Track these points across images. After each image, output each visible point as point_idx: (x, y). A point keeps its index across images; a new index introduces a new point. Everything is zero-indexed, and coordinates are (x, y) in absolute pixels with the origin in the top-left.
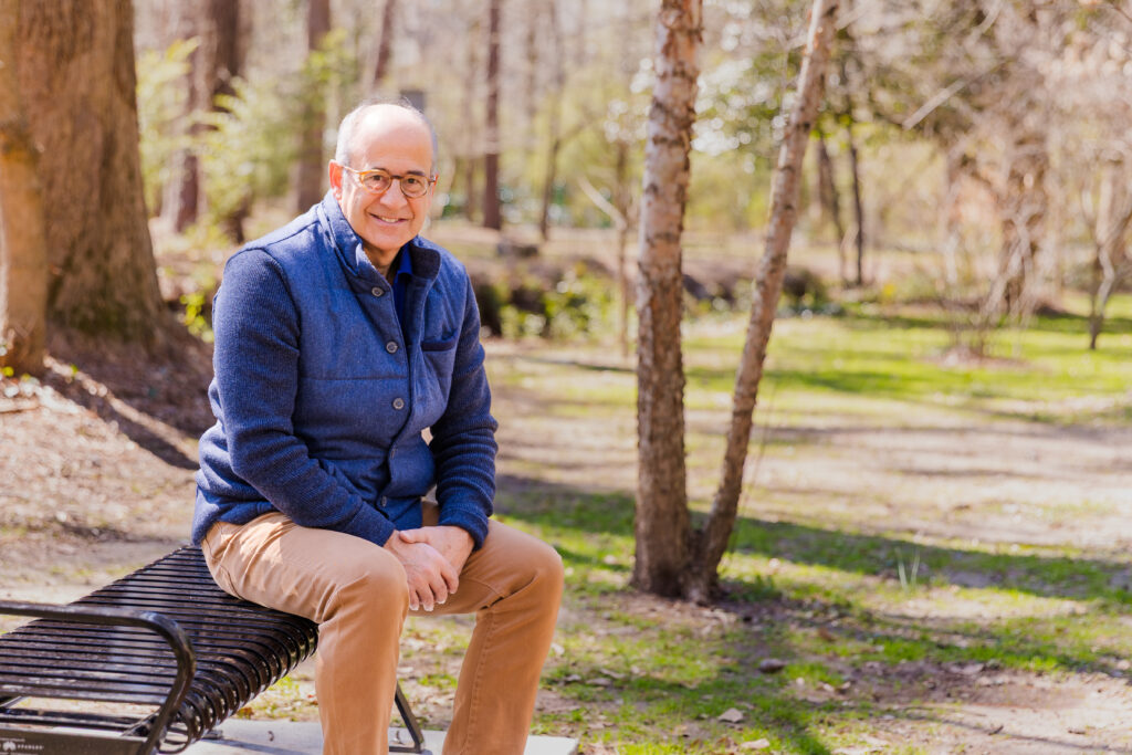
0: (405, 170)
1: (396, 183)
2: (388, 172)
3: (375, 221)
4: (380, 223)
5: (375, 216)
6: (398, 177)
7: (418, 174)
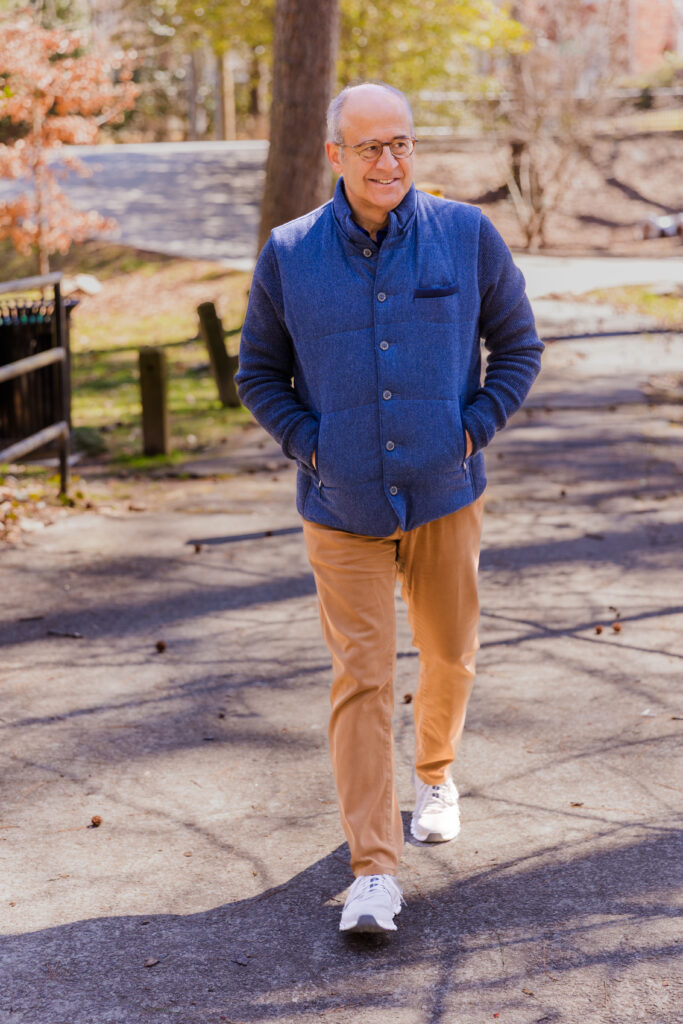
0: (391, 136)
1: (387, 149)
2: (379, 142)
3: (373, 184)
4: (379, 186)
5: (372, 180)
6: (387, 144)
7: (403, 137)
